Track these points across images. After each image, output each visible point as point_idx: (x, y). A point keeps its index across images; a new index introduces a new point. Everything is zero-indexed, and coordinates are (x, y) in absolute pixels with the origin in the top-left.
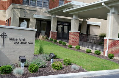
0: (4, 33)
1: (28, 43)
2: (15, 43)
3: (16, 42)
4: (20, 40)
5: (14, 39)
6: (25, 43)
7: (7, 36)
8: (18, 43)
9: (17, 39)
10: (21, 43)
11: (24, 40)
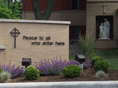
0: (15, 29)
1: (56, 43)
2: (33, 43)
3: (36, 42)
4: (41, 38)
5: (31, 38)
6: (51, 44)
7: (20, 33)
8: (38, 44)
9: (36, 38)
10: (44, 44)
11: (49, 38)
